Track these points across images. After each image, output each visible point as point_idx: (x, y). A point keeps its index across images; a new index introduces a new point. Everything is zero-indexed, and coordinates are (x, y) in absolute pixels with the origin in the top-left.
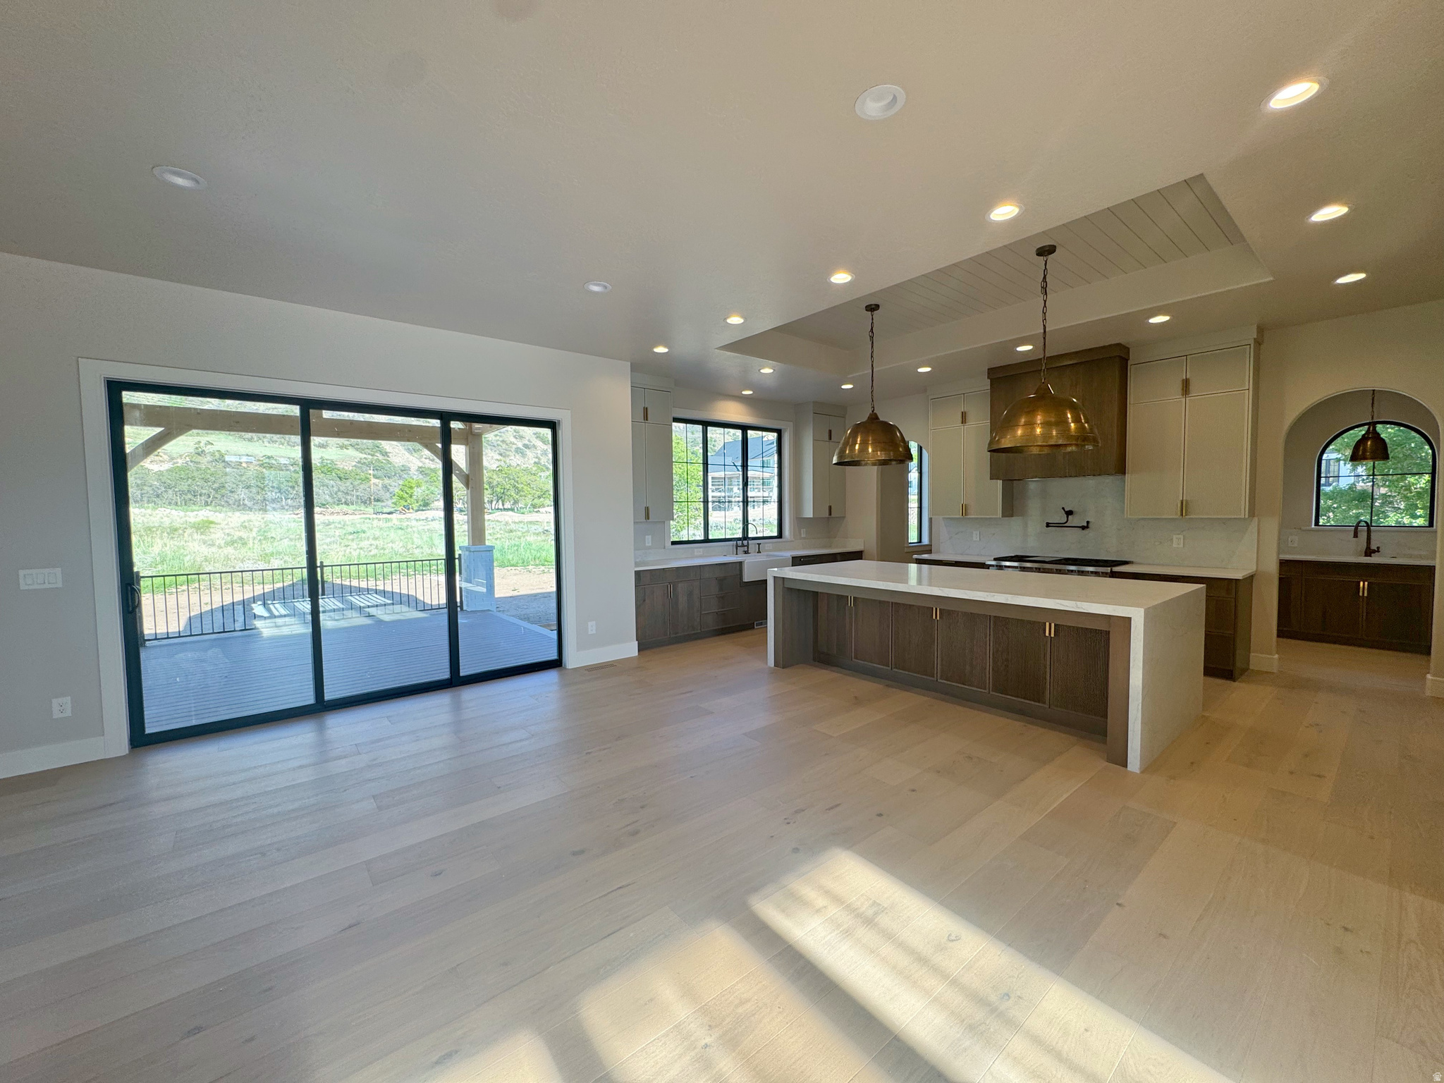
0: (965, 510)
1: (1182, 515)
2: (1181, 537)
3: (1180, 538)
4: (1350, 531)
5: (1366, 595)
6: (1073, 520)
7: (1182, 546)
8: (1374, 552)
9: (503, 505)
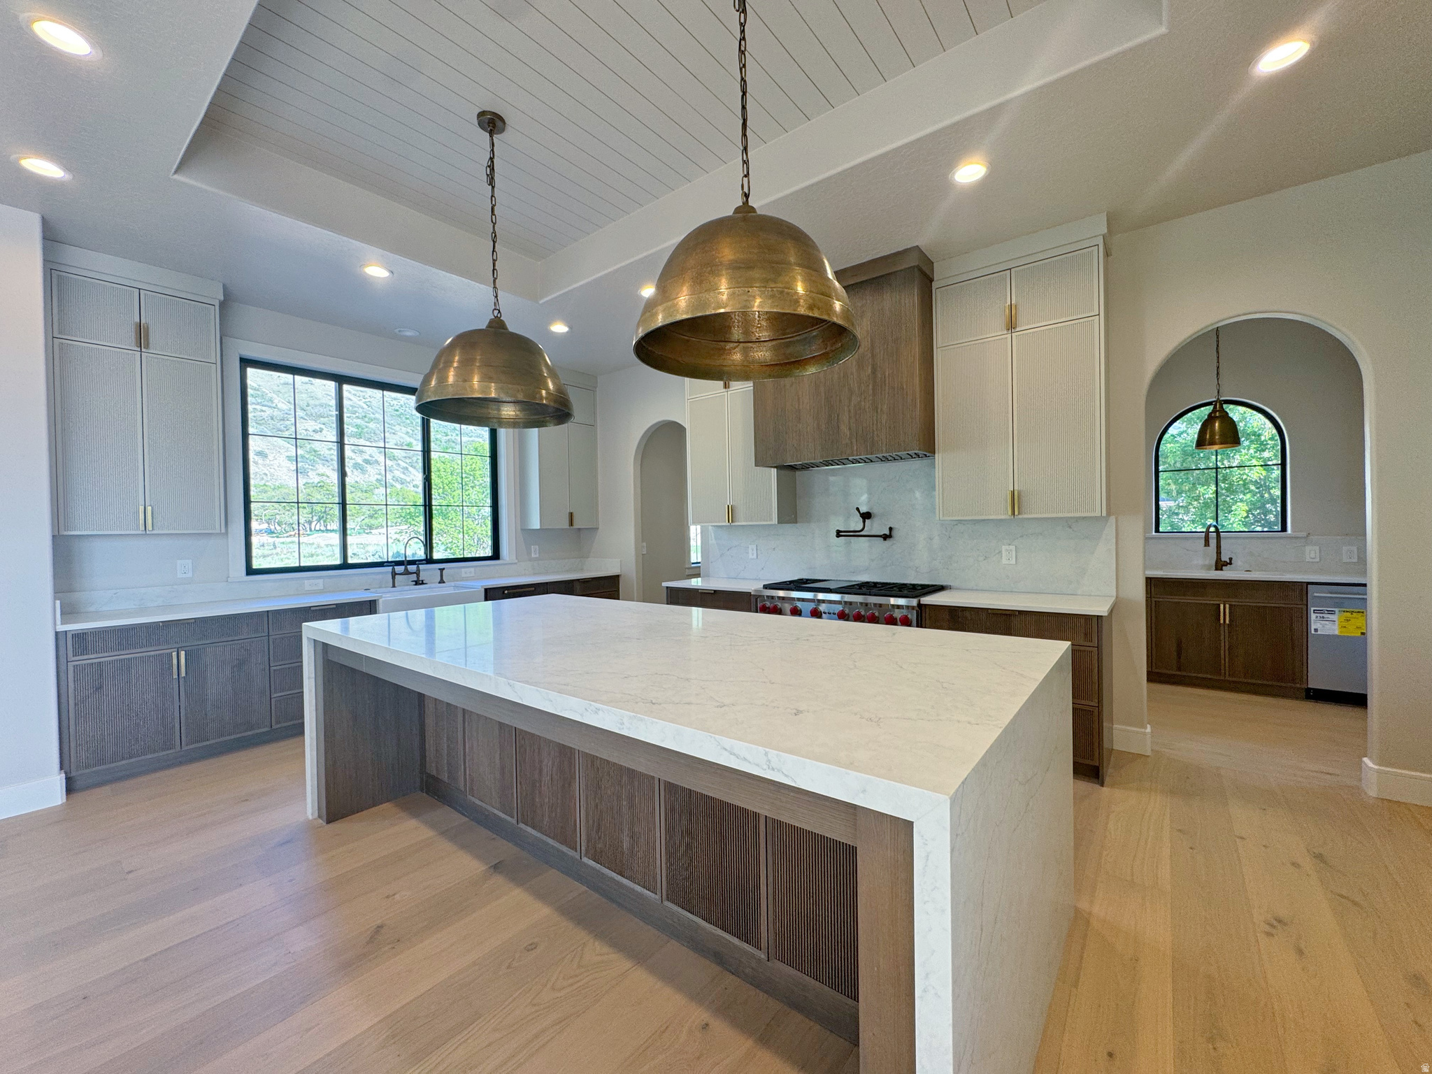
0: (732, 512)
1: (1013, 513)
2: (1013, 547)
3: (1011, 550)
4: (1199, 538)
5: (1227, 622)
6: (874, 527)
7: (1013, 562)
8: (1226, 564)
9: (326, 526)
